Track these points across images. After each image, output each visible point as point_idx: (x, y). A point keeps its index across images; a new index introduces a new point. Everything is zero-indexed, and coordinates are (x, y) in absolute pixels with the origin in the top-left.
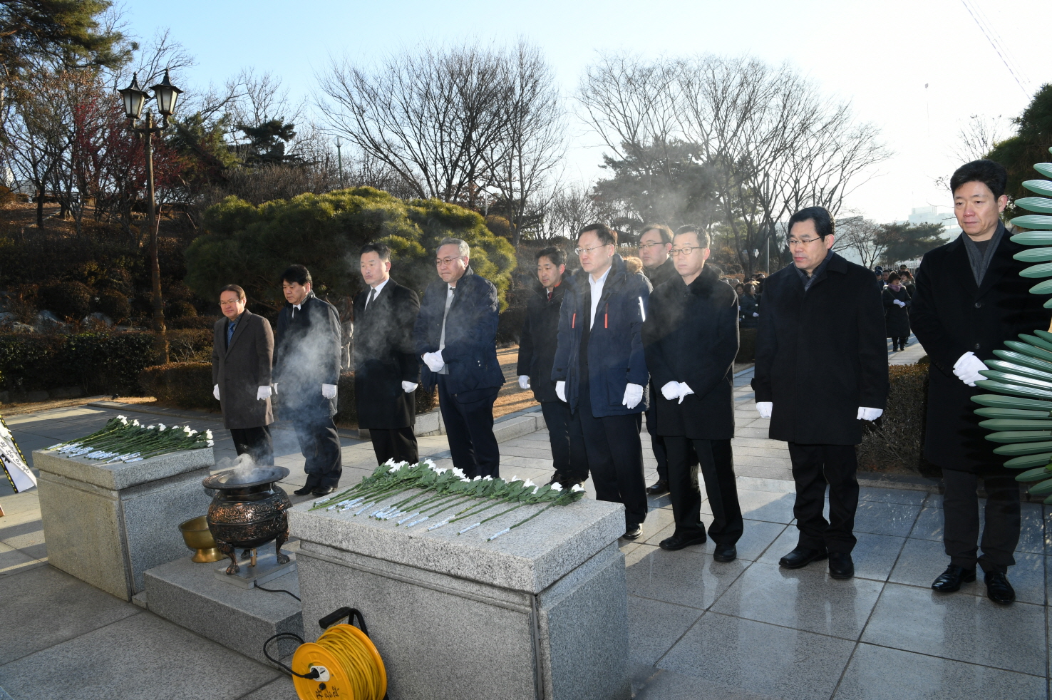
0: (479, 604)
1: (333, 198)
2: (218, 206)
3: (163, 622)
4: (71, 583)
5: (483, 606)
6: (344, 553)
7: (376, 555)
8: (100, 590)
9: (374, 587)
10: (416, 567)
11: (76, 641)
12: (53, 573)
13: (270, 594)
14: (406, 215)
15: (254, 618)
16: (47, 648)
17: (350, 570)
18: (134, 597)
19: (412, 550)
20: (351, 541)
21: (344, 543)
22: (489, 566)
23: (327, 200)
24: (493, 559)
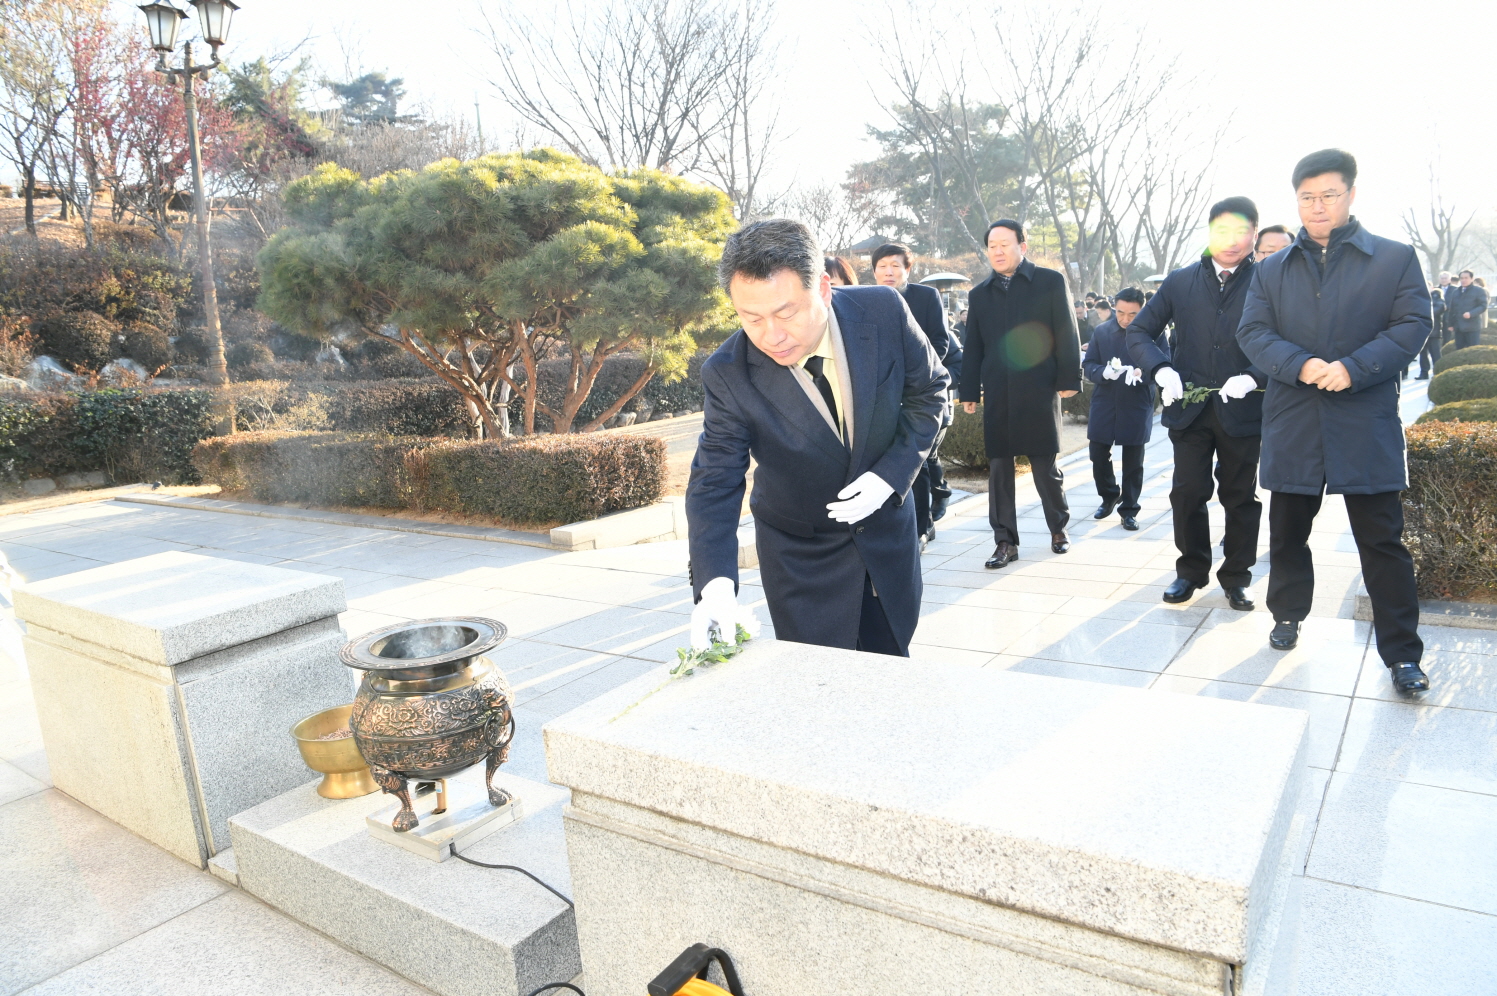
0: (1067, 970)
1: (494, 163)
2: (306, 182)
3: (271, 914)
4: (95, 826)
5: (1078, 976)
6: (683, 826)
7: (773, 839)
8: (148, 841)
9: (765, 905)
10: (882, 874)
11: (106, 959)
12: (62, 804)
13: (485, 872)
14: (612, 191)
15: (464, 932)
16: (51, 976)
17: (702, 864)
18: (211, 861)
19: (878, 834)
20: (707, 803)
21: (687, 805)
22: (1108, 890)
23: (484, 166)
24: (1123, 875)
